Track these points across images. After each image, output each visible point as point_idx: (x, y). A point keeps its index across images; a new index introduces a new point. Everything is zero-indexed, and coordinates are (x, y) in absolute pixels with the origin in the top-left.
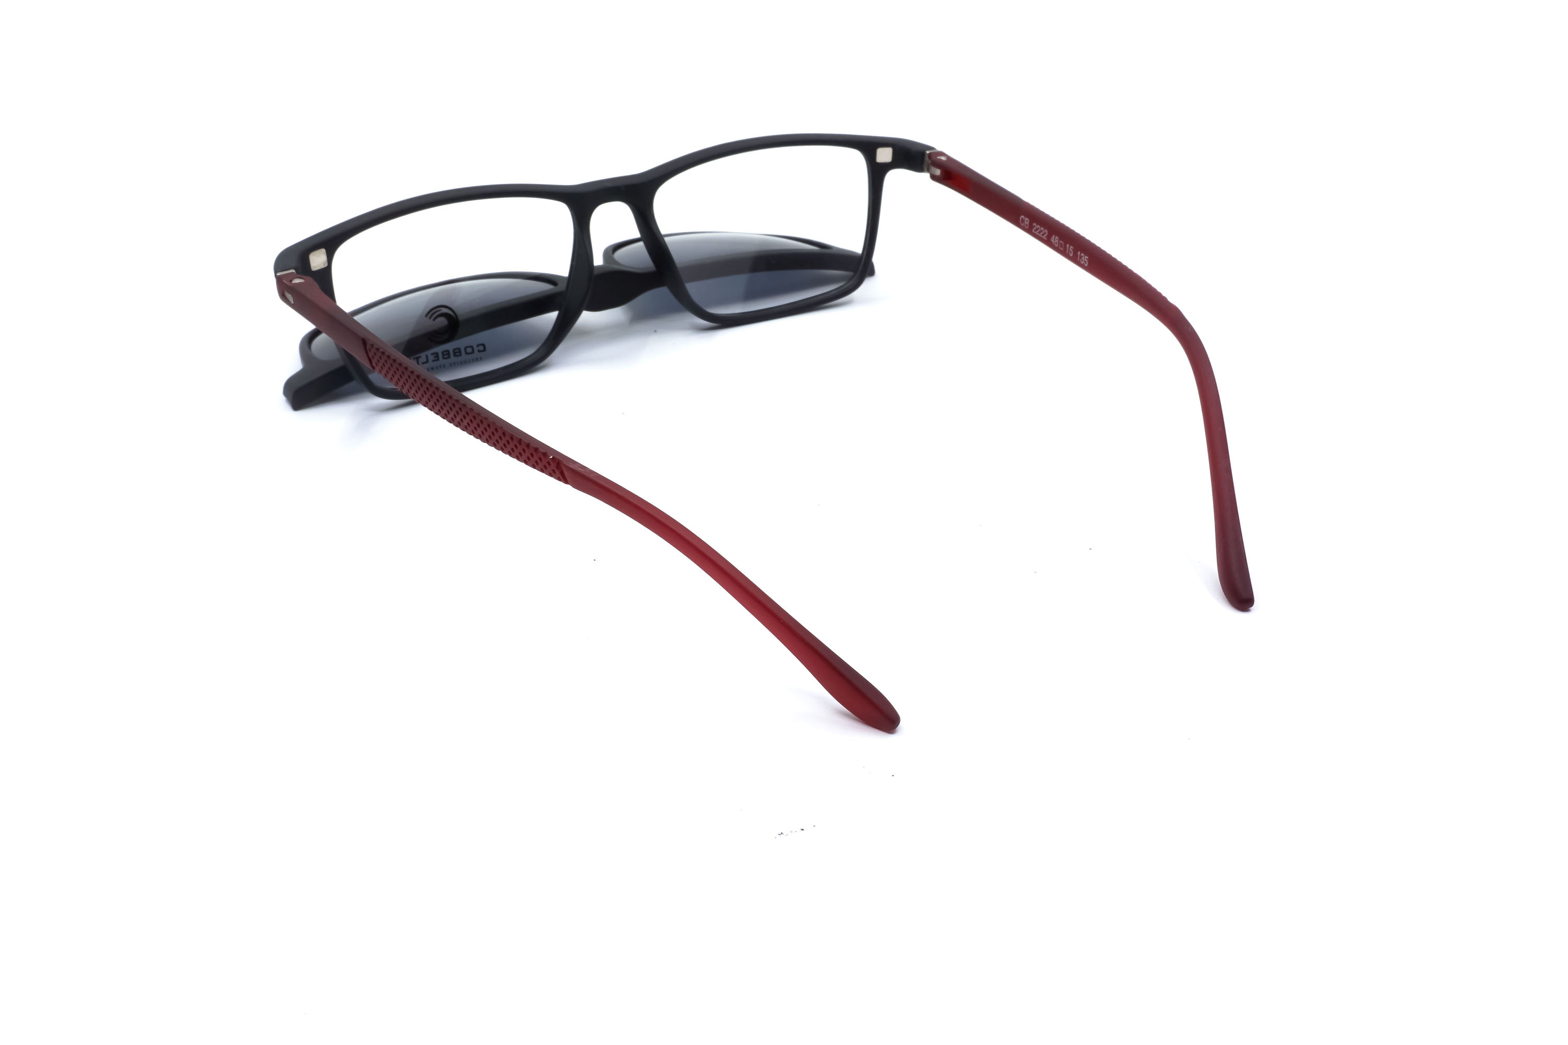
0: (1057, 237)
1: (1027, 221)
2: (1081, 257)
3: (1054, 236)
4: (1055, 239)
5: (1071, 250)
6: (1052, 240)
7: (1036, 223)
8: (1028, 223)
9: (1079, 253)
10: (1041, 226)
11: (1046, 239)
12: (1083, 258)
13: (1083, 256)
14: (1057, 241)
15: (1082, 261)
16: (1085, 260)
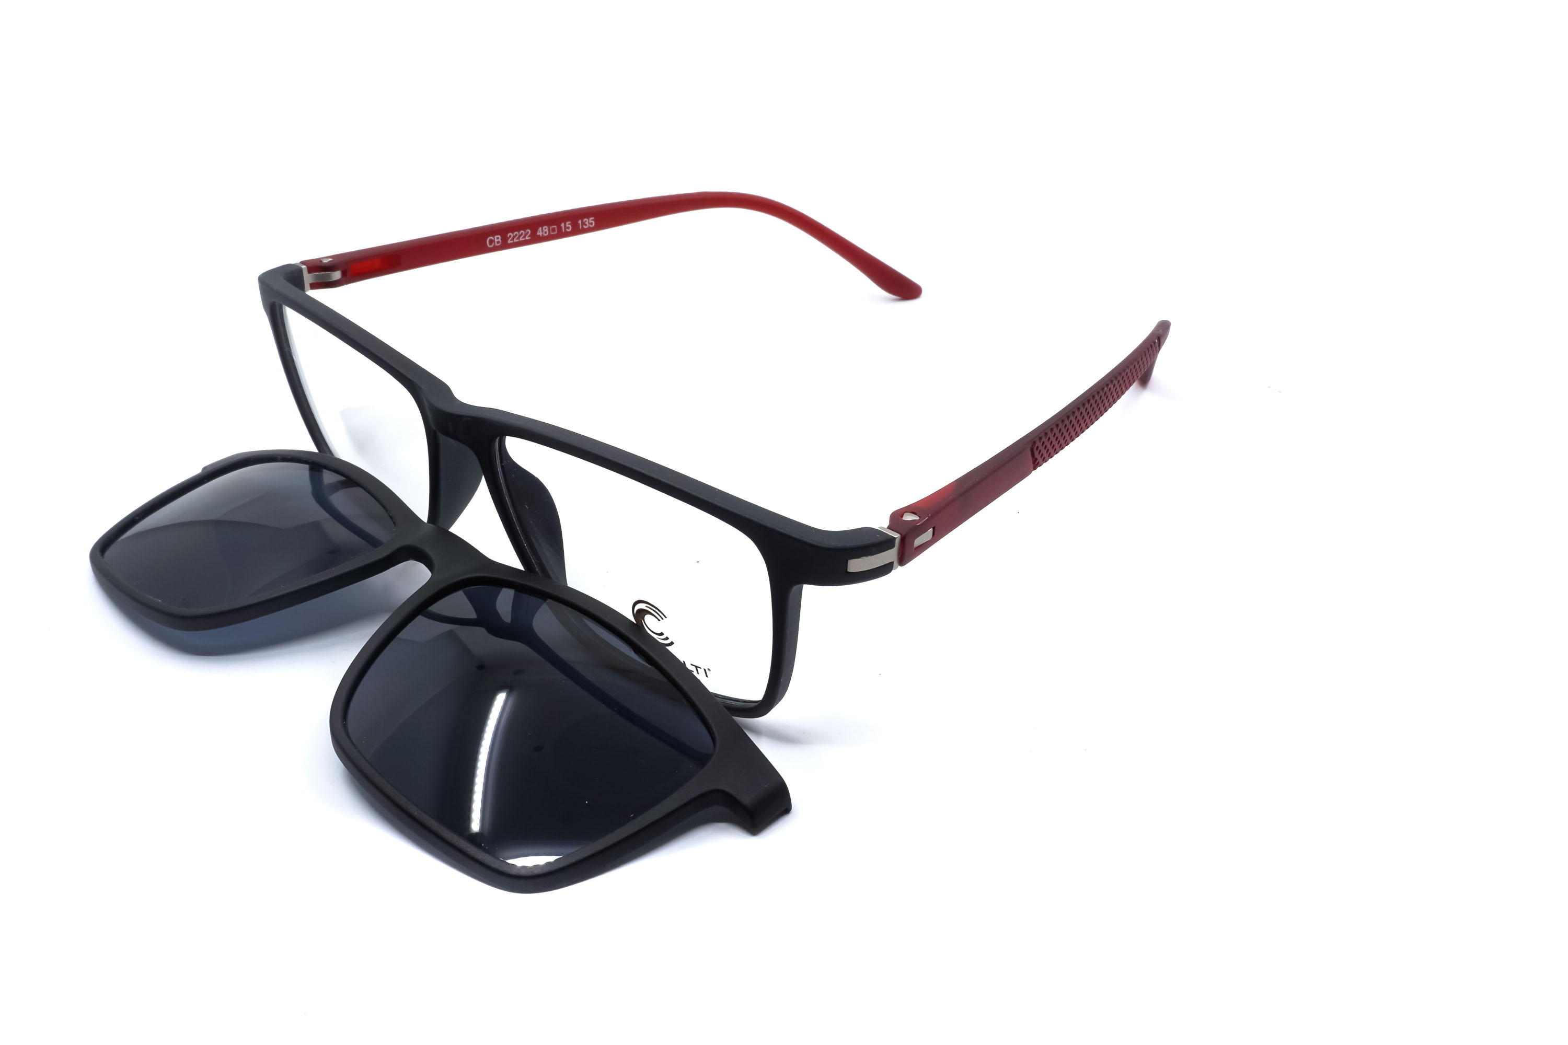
0: (544, 227)
1: (498, 238)
2: (583, 224)
3: (540, 228)
4: (542, 231)
5: (567, 226)
6: (538, 234)
7: (511, 233)
8: (500, 240)
9: (580, 222)
10: (519, 231)
11: (530, 238)
12: (587, 223)
13: (586, 221)
14: (547, 230)
15: (586, 225)
16: (590, 222)
